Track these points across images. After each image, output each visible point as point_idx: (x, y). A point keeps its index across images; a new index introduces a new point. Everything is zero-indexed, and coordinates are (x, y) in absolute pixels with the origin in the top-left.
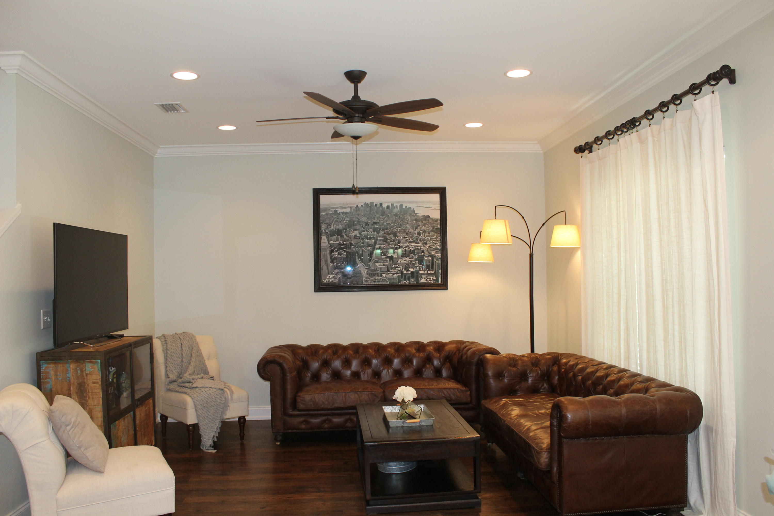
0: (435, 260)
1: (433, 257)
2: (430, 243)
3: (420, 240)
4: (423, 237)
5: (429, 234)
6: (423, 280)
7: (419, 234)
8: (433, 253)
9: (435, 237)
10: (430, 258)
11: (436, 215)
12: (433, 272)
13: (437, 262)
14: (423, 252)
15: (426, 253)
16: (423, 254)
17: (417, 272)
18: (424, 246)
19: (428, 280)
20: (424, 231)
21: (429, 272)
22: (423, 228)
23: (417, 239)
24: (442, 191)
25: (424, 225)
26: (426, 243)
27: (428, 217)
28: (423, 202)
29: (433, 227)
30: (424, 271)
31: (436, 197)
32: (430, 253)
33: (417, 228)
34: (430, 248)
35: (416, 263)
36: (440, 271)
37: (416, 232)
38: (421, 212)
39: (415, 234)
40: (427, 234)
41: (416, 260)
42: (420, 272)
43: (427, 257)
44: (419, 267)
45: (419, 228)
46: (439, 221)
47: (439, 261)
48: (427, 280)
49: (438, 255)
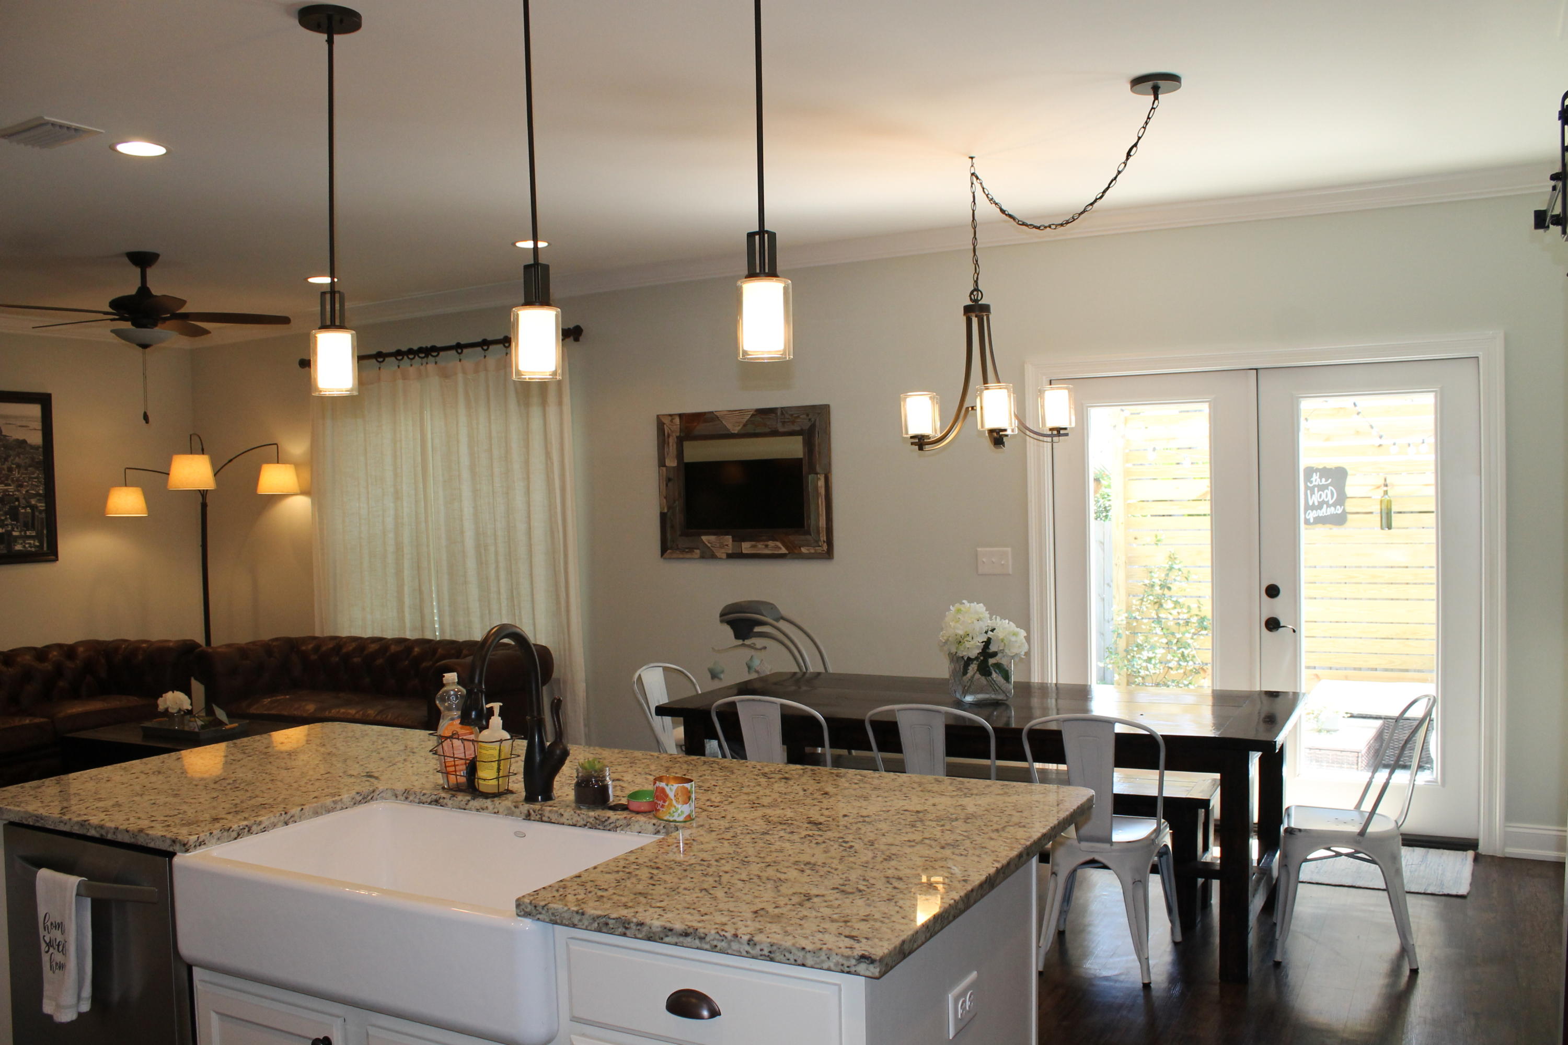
0: (37, 513)
1: (33, 508)
2: (27, 486)
3: (13, 480)
4: (16, 474)
5: (26, 469)
6: (18, 547)
7: (10, 470)
8: (33, 502)
9: (35, 475)
10: (29, 510)
11: (36, 439)
12: (34, 534)
13: (40, 516)
14: (17, 499)
15: (23, 501)
16: (17, 503)
17: (9, 533)
18: (18, 491)
19: (27, 546)
20: (18, 466)
21: (28, 533)
22: (17, 460)
23: (7, 479)
24: (44, 400)
25: (18, 455)
26: (21, 486)
27: (24, 442)
28: (16, 417)
29: (33, 459)
30: (20, 532)
31: (35, 410)
32: (28, 502)
33: (6, 459)
34: (29, 496)
35: (6, 519)
36: (45, 532)
37: (5, 467)
38: (16, 434)
39: (4, 470)
40: (22, 470)
41: (6, 514)
42: (15, 534)
43: (25, 508)
44: (12, 525)
45: (10, 459)
46: (41, 450)
47: (43, 515)
48: (24, 547)
49: (42, 506)
